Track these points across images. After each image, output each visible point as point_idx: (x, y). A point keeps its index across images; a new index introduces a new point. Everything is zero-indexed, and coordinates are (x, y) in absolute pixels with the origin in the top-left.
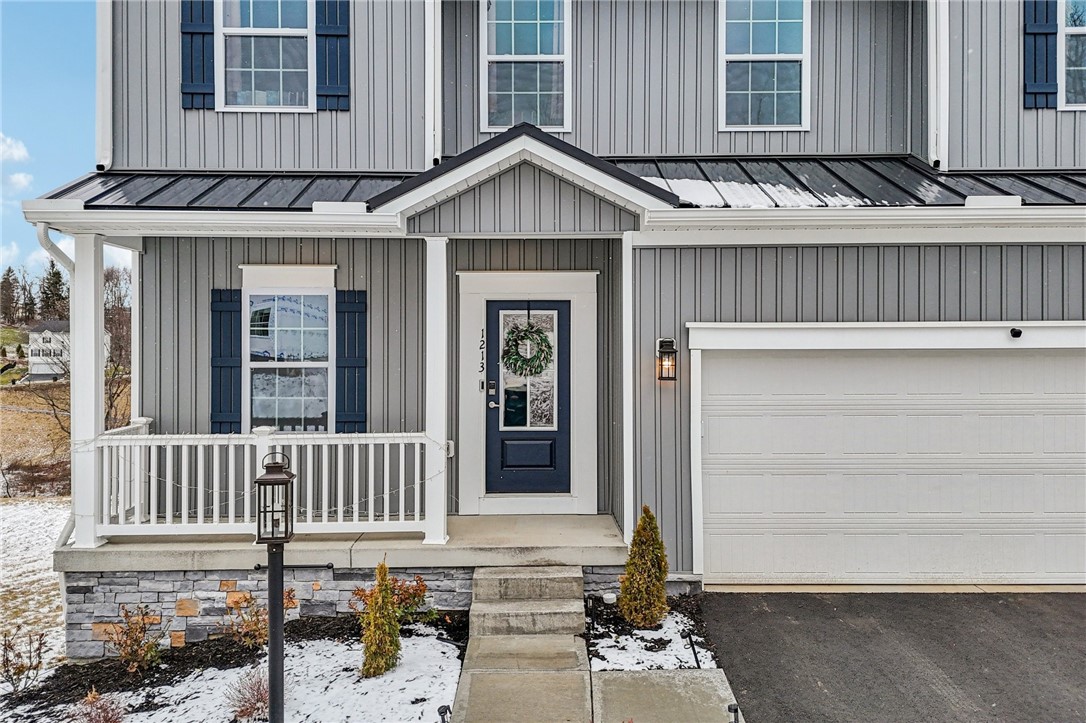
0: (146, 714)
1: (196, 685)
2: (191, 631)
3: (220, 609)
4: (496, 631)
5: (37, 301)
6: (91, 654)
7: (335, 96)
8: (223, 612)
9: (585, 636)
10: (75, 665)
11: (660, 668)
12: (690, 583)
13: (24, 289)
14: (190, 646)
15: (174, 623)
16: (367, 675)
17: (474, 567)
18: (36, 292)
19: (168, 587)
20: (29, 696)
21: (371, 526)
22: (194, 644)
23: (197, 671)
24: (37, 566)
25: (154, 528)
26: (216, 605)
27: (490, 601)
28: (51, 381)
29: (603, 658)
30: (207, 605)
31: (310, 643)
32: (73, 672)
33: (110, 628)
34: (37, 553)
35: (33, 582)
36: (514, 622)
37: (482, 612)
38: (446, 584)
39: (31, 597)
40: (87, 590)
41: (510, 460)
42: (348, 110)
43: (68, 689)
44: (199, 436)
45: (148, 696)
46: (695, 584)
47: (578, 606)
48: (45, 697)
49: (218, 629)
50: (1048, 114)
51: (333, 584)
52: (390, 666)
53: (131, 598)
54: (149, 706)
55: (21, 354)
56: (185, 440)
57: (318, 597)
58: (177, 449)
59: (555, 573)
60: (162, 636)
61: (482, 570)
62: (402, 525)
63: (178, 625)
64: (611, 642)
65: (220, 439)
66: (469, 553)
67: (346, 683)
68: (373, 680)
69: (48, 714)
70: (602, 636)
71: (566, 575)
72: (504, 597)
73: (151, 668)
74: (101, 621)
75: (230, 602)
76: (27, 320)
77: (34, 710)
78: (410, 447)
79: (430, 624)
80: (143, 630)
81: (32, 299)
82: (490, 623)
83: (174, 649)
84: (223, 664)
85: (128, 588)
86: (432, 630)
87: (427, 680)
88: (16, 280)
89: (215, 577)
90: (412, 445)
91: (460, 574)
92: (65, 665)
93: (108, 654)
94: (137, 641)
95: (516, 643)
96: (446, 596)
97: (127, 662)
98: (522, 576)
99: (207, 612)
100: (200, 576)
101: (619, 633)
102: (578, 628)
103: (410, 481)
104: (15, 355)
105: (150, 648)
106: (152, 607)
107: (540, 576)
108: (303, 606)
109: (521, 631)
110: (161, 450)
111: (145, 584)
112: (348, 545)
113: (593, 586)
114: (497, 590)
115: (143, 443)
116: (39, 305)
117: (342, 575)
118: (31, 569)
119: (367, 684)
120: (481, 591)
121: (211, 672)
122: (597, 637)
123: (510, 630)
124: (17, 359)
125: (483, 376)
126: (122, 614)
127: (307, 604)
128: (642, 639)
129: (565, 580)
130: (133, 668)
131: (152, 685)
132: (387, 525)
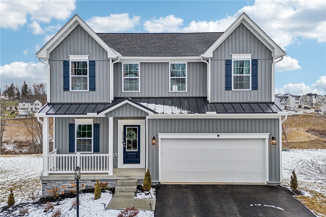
0: (57, 206)
1: (66, 201)
2: (65, 191)
3: (70, 187)
4: (120, 192)
5: (21, 93)
6: (47, 195)
7: (93, 88)
8: (71, 188)
9: (136, 193)
10: (44, 197)
11: (146, 198)
12: (158, 182)
13: (17, 89)
14: (65, 194)
15: (62, 190)
16: (95, 199)
17: (117, 180)
18: (20, 90)
19: (61, 183)
20: (36, 203)
21: (99, 172)
22: (66, 194)
23: (66, 199)
24: (29, 174)
25: (58, 172)
26: (70, 186)
27: (119, 186)
28: (25, 117)
29: (137, 197)
30: (68, 186)
31: (87, 194)
32: (44, 199)
33: (51, 191)
34: (28, 171)
35: (29, 179)
36: (123, 190)
37: (117, 188)
38: (112, 183)
39: (30, 183)
40: (46, 183)
41: (128, 157)
42: (95, 91)
43: (43, 202)
44: (66, 155)
45: (58, 203)
46: (159, 183)
47: (136, 187)
48: (39, 203)
49: (70, 191)
50: (230, 91)
51: (91, 182)
52: (99, 198)
53: (54, 185)
54: (58, 204)
55: (16, 109)
56: (64, 155)
57: (89, 185)
58: (62, 157)
59: (132, 181)
60: (60, 192)
61: (119, 180)
62: (104, 171)
63: (63, 190)
64: (139, 194)
65: (70, 155)
66: (116, 177)
67: (92, 200)
68: (96, 200)
69: (40, 206)
70: (138, 193)
71: (134, 181)
72: (122, 185)
73: (58, 198)
74: (48, 189)
75: (73, 185)
76: (18, 98)
77: (38, 205)
78: (106, 157)
79: (109, 190)
80: (57, 191)
81: (19, 92)
82: (119, 190)
83: (62, 194)
84: (71, 197)
85: (53, 183)
86: (109, 191)
87: (105, 200)
88: (14, 87)
89: (70, 181)
90: (106, 156)
91: (115, 181)
92: (42, 198)
93: (50, 195)
94: (55, 193)
95: (123, 194)
96: (113, 185)
97: (54, 197)
98: (126, 181)
99: (68, 188)
100: (67, 181)
101: (142, 192)
102: (134, 191)
103: (106, 163)
104: (14, 109)
105: (58, 194)
106: (58, 187)
107: (129, 181)
108: (86, 187)
109: (124, 192)
110: (59, 157)
111: (57, 182)
112: (94, 175)
113: (140, 183)
114: (121, 184)
115: (56, 156)
116: (21, 94)
117: (93, 181)
118: (28, 175)
119: (95, 200)
120: (118, 184)
121: (69, 199)
122: (137, 193)
123: (122, 191)
124: (15, 110)
125: (123, 140)
126: (53, 188)
127: (87, 186)
128: (145, 193)
129: (133, 182)
130: (55, 198)
131: (58, 201)
132: (102, 172)
